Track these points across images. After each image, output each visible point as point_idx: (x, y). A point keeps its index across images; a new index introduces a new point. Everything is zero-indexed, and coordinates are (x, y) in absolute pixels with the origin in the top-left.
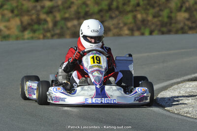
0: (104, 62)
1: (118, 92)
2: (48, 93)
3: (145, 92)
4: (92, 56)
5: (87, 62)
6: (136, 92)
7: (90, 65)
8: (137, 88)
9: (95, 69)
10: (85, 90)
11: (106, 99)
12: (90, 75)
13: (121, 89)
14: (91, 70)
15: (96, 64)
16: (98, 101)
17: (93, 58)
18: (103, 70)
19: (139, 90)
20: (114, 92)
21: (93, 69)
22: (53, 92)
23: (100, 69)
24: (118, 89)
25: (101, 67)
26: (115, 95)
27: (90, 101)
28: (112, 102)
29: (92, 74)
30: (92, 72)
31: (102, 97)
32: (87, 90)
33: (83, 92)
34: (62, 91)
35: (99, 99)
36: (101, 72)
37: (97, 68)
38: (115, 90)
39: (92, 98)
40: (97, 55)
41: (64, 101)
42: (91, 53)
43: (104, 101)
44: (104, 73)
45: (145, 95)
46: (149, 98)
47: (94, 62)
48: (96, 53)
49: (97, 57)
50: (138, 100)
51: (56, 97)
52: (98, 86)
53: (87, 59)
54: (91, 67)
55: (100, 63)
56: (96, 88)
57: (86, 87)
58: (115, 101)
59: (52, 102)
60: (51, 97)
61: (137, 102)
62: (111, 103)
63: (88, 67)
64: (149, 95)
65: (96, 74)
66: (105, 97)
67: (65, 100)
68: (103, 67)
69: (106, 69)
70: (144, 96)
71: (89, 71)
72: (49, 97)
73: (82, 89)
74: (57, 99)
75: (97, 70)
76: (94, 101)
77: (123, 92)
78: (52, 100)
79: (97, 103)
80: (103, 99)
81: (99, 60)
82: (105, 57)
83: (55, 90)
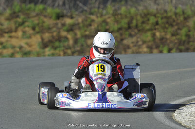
0: (108, 70)
1: (118, 97)
2: (55, 99)
3: (144, 97)
4: (97, 65)
5: (93, 70)
6: (136, 98)
7: (94, 73)
8: (137, 94)
9: (99, 76)
10: (88, 96)
11: (107, 104)
12: (94, 82)
13: (121, 95)
14: (95, 77)
15: (100, 72)
16: (100, 105)
17: (98, 66)
18: (107, 78)
19: (138, 96)
20: (115, 98)
21: (97, 77)
22: (60, 98)
23: (104, 77)
24: (119, 95)
25: (105, 75)
26: (115, 100)
27: (92, 106)
28: (113, 107)
29: (96, 81)
30: (97, 79)
31: (104, 102)
32: (90, 96)
33: (86, 97)
34: (68, 97)
35: (100, 104)
36: (104, 80)
37: (101, 76)
38: (116, 96)
39: (94, 103)
40: (102, 64)
41: (69, 106)
42: (97, 62)
43: (105, 105)
44: (107, 81)
45: (144, 100)
46: (147, 103)
47: (99, 71)
48: (101, 62)
49: (101, 66)
50: (137, 105)
51: (62, 102)
52: (100, 92)
53: (93, 67)
54: (96, 75)
55: (104, 71)
56: (98, 94)
57: (89, 93)
58: (115, 106)
59: (58, 106)
60: (58, 102)
61: (137, 107)
62: (111, 108)
63: (93, 75)
64: (148, 100)
65: (99, 81)
66: (105, 103)
67: (71, 104)
68: (107, 75)
69: (109, 77)
70: (143, 102)
71: (94, 79)
72: (56, 102)
73: (86, 95)
74: (64, 103)
75: (101, 78)
76: (96, 106)
77: (123, 98)
78: (59, 105)
79: (99, 108)
80: (104, 104)
81: (104, 69)
82: (109, 66)
83: (61, 95)
